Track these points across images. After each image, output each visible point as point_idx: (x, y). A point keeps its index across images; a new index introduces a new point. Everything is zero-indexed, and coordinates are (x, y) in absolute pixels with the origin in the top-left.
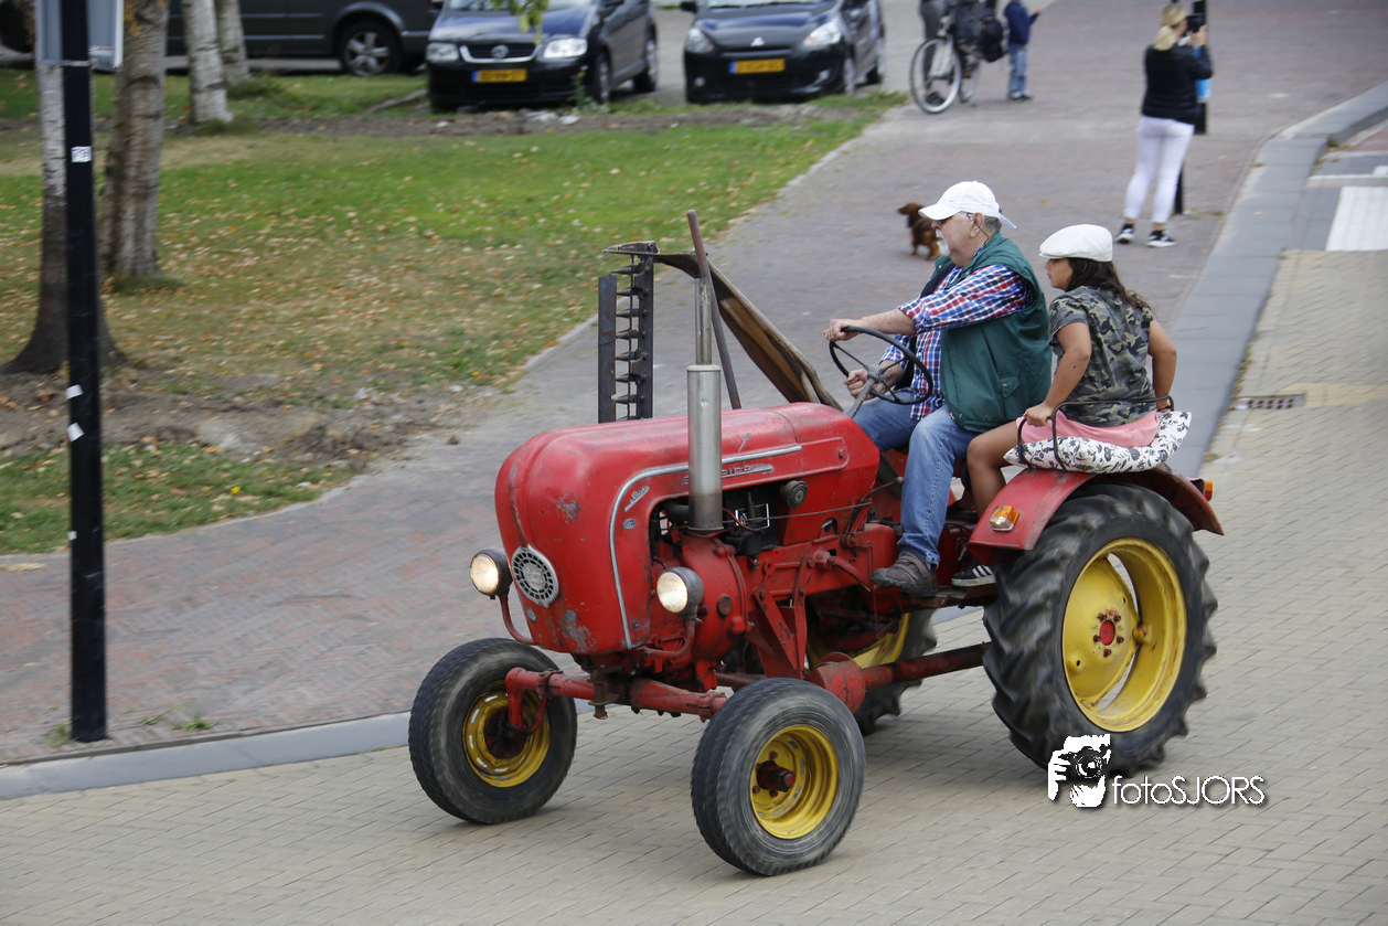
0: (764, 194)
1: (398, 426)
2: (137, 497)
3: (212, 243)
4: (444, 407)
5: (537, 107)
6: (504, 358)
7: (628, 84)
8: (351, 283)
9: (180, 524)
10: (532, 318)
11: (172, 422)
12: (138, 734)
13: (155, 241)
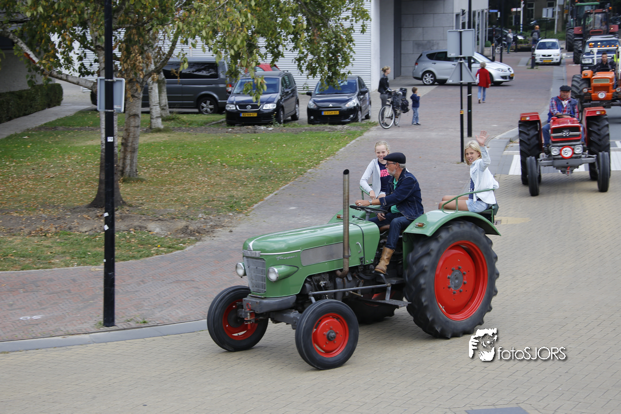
0: (332, 153)
1: (211, 226)
2: (127, 248)
3: (155, 167)
4: (227, 220)
5: (260, 125)
6: (247, 205)
7: (290, 118)
8: (199, 180)
9: (141, 257)
10: (256, 192)
11: (140, 224)
12: (125, 324)
13: (137, 166)
